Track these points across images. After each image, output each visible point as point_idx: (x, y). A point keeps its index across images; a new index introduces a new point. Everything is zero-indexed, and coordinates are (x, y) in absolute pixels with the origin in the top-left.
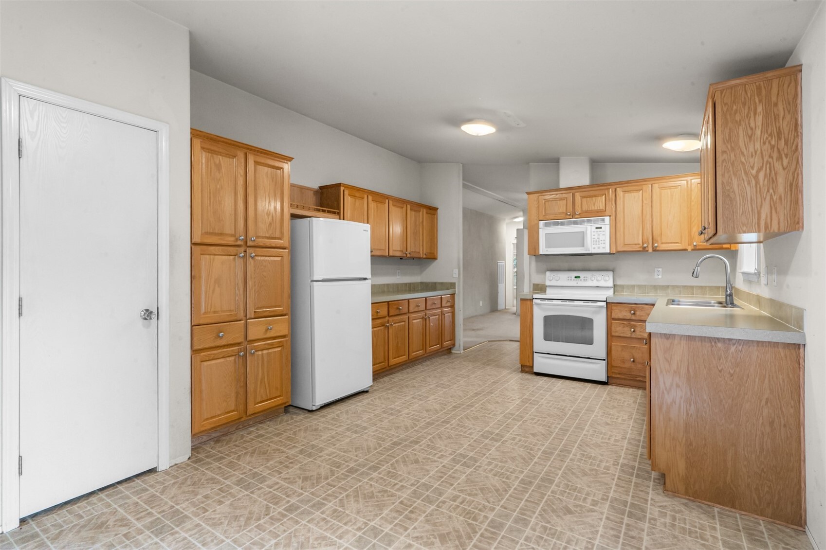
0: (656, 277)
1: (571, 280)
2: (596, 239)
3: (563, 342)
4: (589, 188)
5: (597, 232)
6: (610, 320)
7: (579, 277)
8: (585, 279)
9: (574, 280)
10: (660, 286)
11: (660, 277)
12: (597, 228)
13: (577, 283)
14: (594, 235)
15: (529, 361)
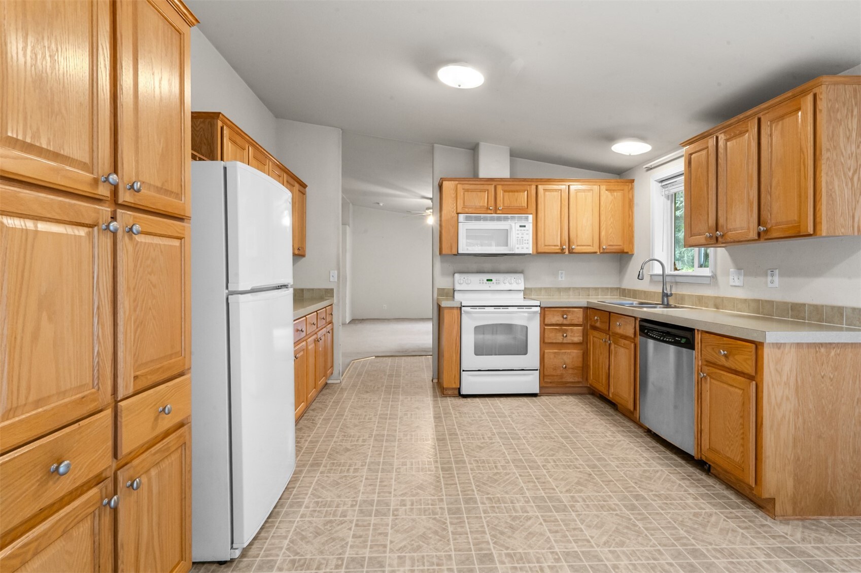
0: (560, 279)
1: (483, 283)
2: (520, 238)
3: (496, 355)
4: (509, 181)
5: (521, 230)
6: (544, 325)
7: (491, 280)
8: (498, 282)
9: (486, 283)
10: (562, 288)
11: (563, 279)
12: (521, 226)
13: (490, 287)
14: (518, 234)
15: (455, 383)
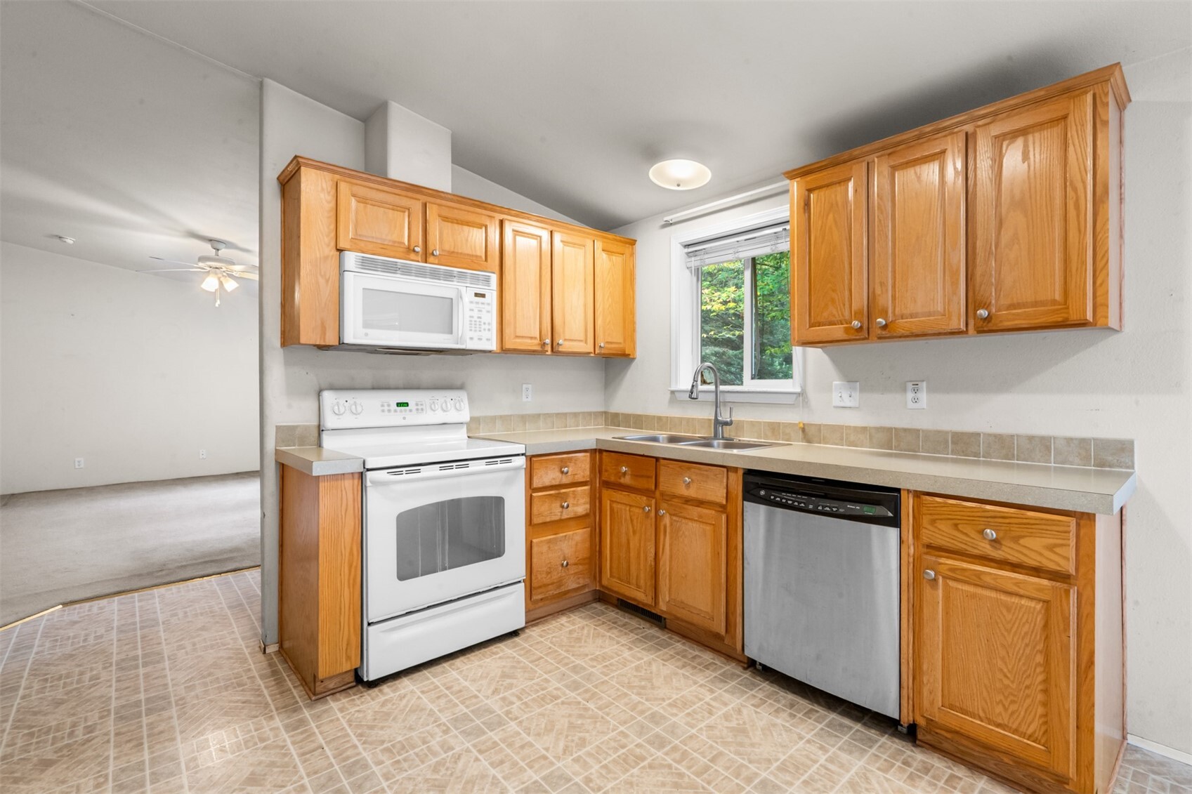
0: (524, 399)
1: (389, 411)
2: (475, 319)
3: (444, 569)
4: (452, 201)
5: (477, 303)
6: (531, 489)
7: (407, 404)
8: (420, 407)
9: (395, 411)
10: (529, 415)
11: (529, 399)
12: (477, 295)
13: (404, 418)
14: (472, 310)
15: (349, 658)
